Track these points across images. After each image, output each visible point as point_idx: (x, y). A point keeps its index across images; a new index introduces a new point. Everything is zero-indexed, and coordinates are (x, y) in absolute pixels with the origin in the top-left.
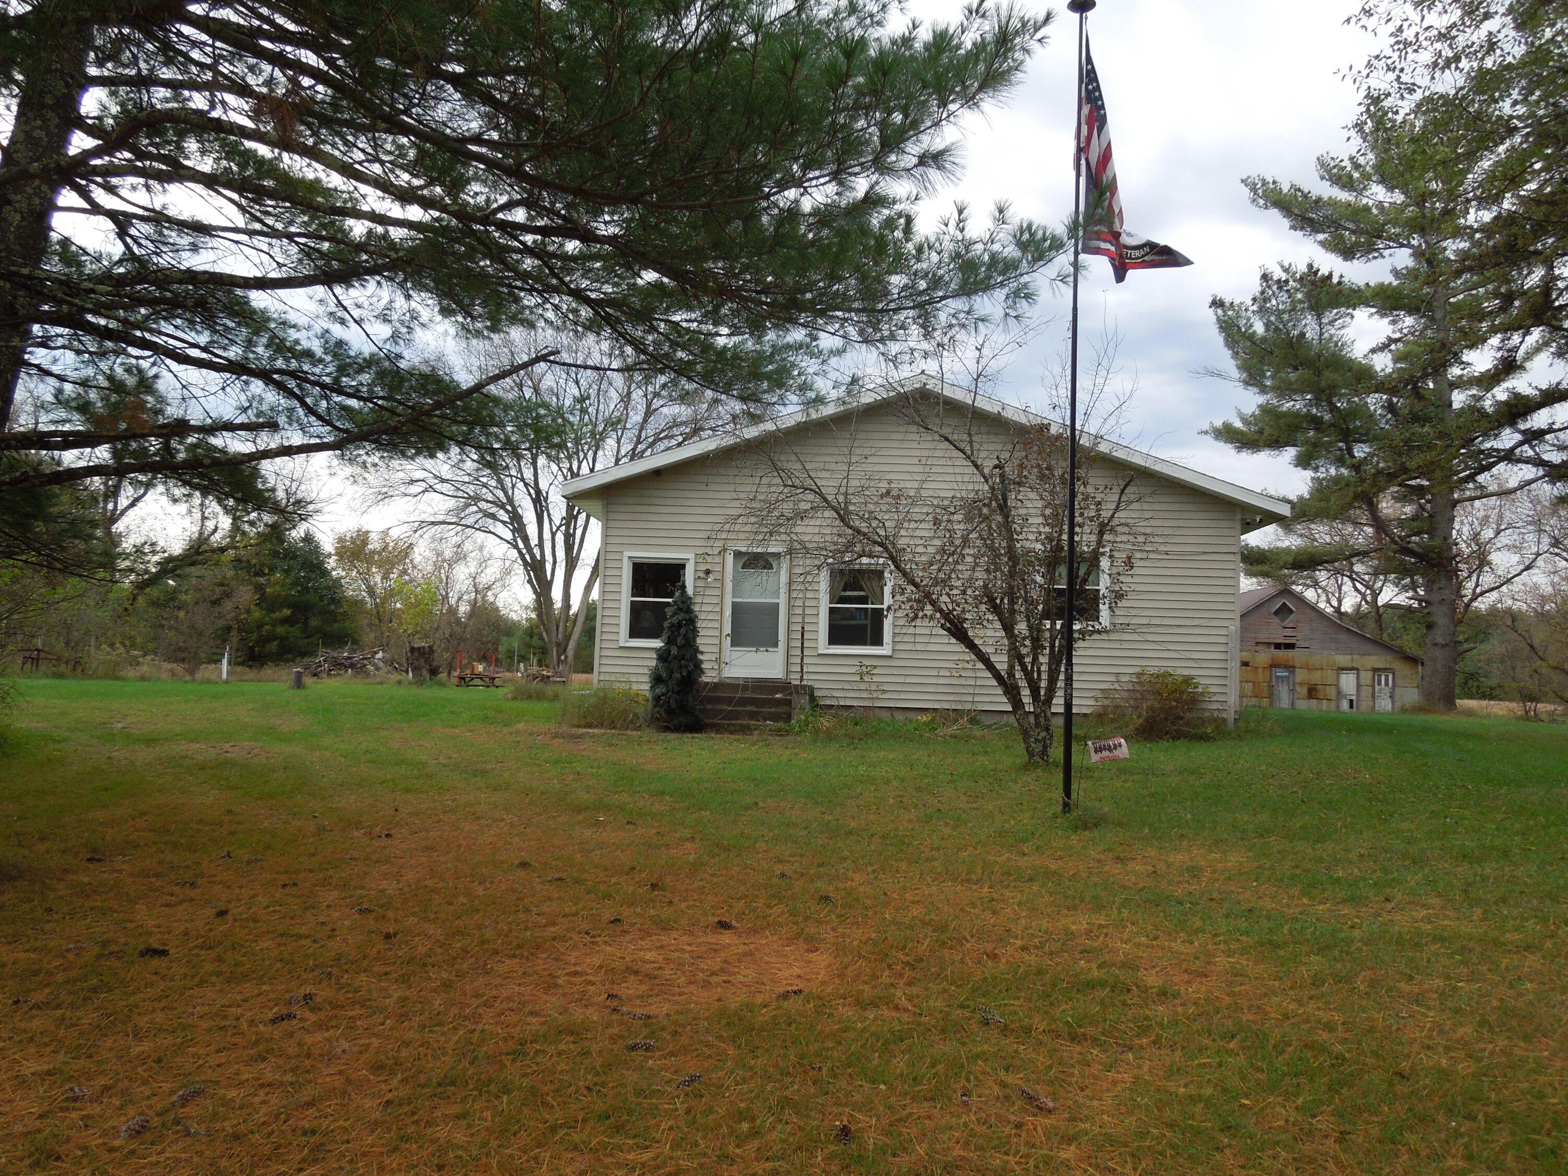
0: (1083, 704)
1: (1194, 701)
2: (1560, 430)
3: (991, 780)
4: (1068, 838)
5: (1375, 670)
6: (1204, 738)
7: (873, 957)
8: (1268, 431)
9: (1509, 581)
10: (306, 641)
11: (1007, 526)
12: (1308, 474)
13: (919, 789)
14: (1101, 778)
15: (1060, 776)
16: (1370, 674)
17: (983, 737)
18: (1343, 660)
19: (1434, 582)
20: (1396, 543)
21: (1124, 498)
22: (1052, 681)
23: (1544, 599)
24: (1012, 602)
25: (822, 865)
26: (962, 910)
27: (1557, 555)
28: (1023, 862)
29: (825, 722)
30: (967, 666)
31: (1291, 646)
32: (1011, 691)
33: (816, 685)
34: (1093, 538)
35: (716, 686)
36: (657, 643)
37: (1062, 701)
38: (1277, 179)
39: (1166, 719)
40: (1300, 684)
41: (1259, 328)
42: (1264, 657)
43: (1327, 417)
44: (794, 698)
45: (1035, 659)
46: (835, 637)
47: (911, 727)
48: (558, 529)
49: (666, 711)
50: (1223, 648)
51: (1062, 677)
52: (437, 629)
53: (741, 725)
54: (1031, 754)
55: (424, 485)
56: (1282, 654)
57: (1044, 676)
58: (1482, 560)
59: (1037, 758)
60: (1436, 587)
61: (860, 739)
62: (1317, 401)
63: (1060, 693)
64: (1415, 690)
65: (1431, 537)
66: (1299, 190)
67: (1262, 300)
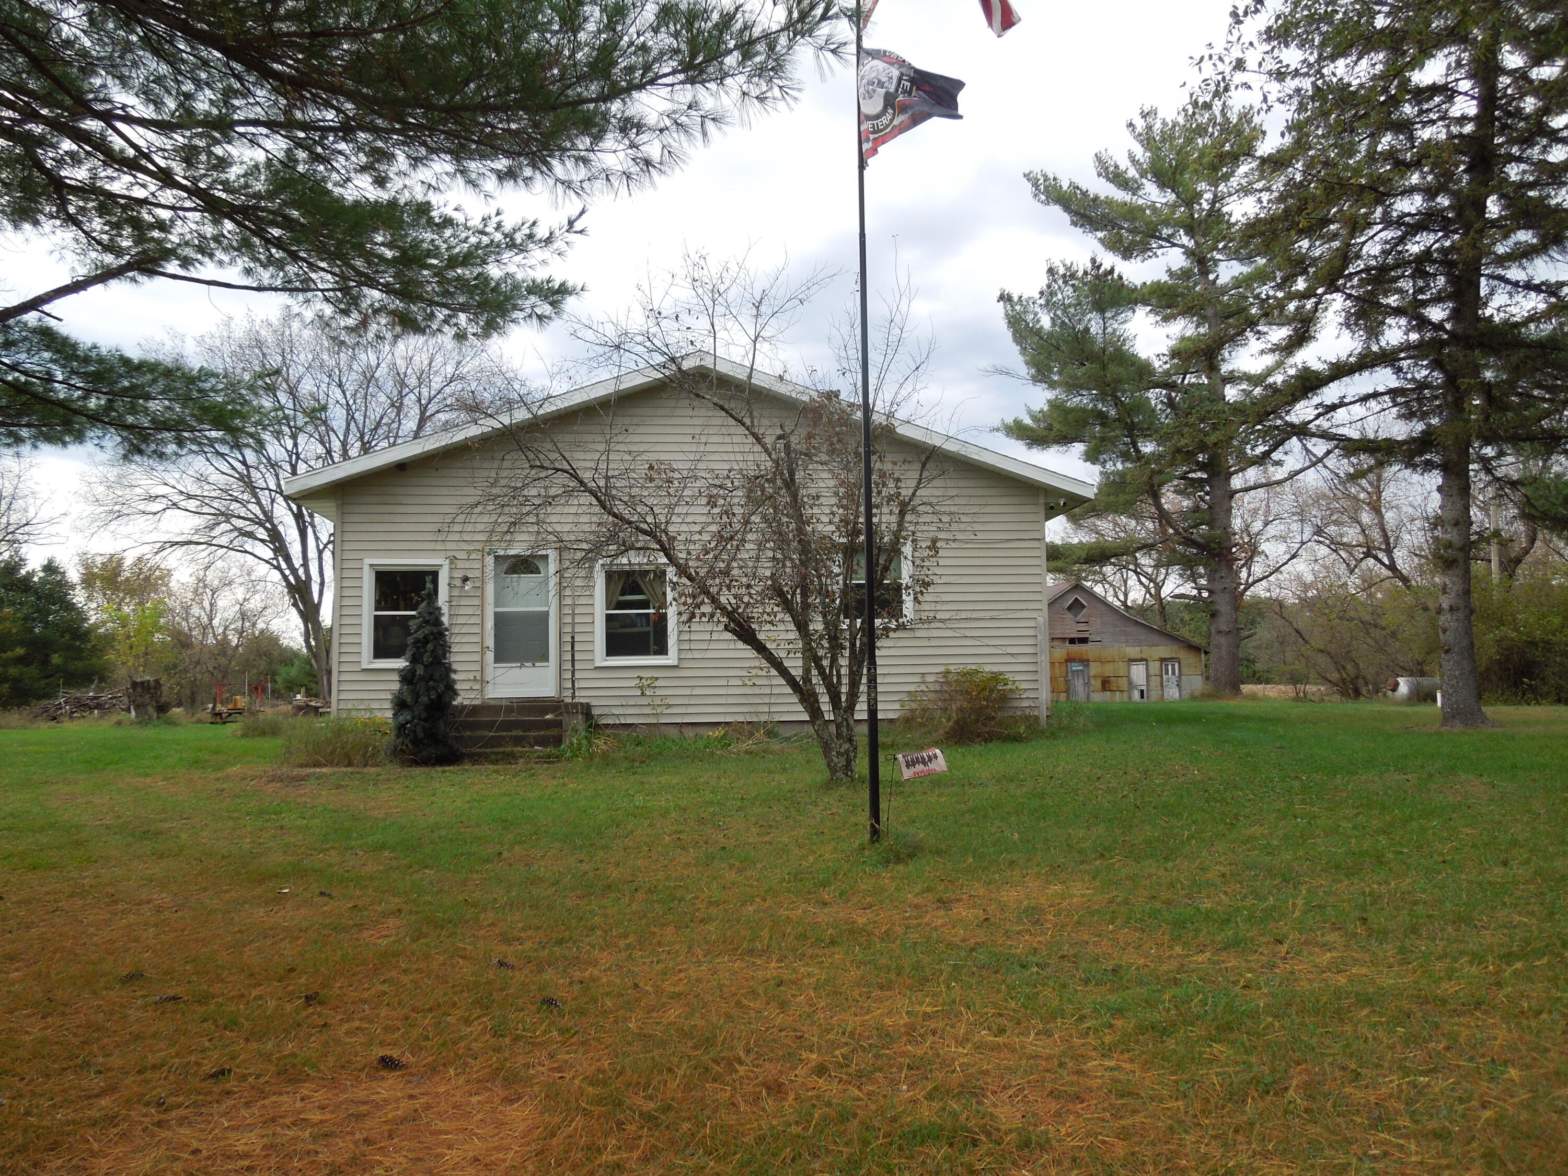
0: (888, 710)
1: (1004, 699)
2: (1351, 403)
3: (787, 803)
4: (878, 876)
5: (1162, 660)
6: (1017, 739)
7: (597, 1110)
8: (1057, 426)
9: (1277, 570)
10: (43, 682)
11: (796, 504)
12: (1097, 468)
13: (702, 821)
14: (913, 793)
15: (866, 794)
16: (1158, 664)
17: (782, 751)
18: (1133, 652)
19: (1216, 571)
20: (1180, 534)
21: (926, 474)
22: (854, 684)
23: (1306, 587)
24: (804, 595)
25: (560, 942)
26: (738, 1003)
27: (1320, 542)
28: (823, 916)
29: (600, 744)
30: (760, 673)
31: (1084, 641)
32: (808, 698)
33: (594, 702)
34: (894, 519)
35: (475, 709)
36: (400, 663)
37: (865, 707)
38: (1058, 176)
39: (977, 721)
40: (1094, 677)
41: (1046, 322)
42: (1061, 651)
43: (1113, 413)
44: (565, 718)
45: (834, 660)
46: (615, 646)
47: (701, 744)
48: (325, 546)
49: (412, 742)
50: (1031, 641)
51: (864, 680)
52: (198, 663)
53: (503, 753)
54: (833, 770)
55: (165, 500)
56: (1076, 648)
57: (845, 680)
58: (1253, 551)
59: (840, 775)
60: (1218, 576)
61: (642, 762)
62: (1102, 397)
63: (863, 698)
64: (1200, 678)
65: (1212, 528)
66: (1078, 188)
67: (1048, 294)
